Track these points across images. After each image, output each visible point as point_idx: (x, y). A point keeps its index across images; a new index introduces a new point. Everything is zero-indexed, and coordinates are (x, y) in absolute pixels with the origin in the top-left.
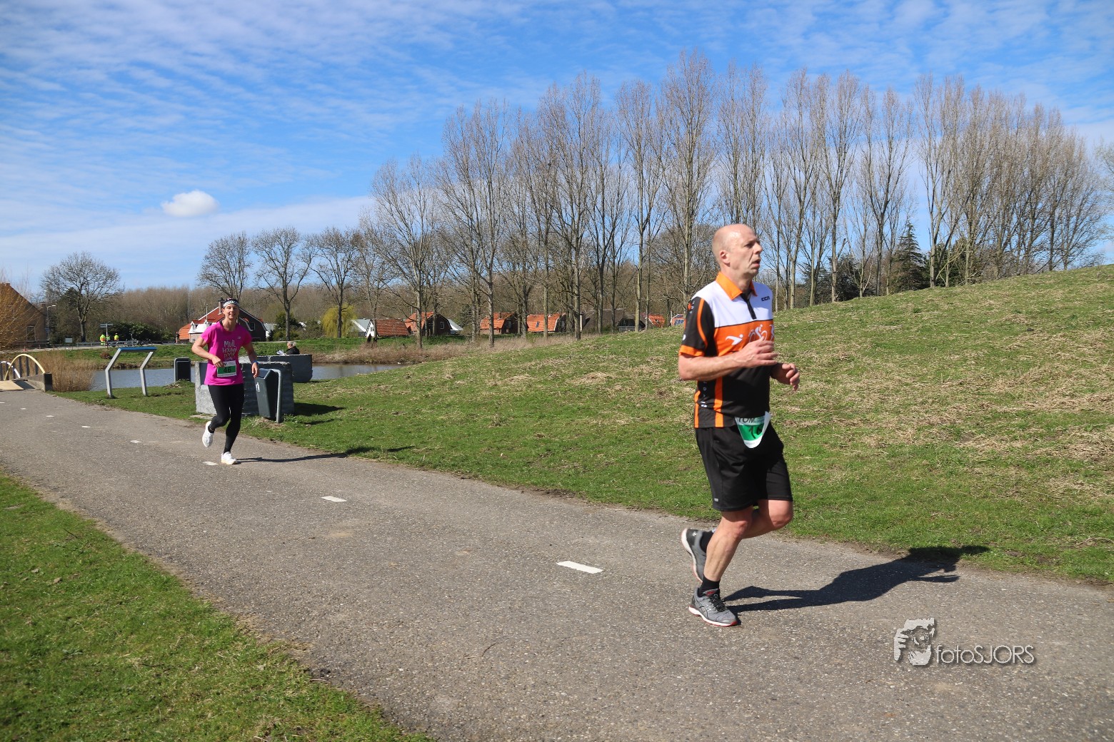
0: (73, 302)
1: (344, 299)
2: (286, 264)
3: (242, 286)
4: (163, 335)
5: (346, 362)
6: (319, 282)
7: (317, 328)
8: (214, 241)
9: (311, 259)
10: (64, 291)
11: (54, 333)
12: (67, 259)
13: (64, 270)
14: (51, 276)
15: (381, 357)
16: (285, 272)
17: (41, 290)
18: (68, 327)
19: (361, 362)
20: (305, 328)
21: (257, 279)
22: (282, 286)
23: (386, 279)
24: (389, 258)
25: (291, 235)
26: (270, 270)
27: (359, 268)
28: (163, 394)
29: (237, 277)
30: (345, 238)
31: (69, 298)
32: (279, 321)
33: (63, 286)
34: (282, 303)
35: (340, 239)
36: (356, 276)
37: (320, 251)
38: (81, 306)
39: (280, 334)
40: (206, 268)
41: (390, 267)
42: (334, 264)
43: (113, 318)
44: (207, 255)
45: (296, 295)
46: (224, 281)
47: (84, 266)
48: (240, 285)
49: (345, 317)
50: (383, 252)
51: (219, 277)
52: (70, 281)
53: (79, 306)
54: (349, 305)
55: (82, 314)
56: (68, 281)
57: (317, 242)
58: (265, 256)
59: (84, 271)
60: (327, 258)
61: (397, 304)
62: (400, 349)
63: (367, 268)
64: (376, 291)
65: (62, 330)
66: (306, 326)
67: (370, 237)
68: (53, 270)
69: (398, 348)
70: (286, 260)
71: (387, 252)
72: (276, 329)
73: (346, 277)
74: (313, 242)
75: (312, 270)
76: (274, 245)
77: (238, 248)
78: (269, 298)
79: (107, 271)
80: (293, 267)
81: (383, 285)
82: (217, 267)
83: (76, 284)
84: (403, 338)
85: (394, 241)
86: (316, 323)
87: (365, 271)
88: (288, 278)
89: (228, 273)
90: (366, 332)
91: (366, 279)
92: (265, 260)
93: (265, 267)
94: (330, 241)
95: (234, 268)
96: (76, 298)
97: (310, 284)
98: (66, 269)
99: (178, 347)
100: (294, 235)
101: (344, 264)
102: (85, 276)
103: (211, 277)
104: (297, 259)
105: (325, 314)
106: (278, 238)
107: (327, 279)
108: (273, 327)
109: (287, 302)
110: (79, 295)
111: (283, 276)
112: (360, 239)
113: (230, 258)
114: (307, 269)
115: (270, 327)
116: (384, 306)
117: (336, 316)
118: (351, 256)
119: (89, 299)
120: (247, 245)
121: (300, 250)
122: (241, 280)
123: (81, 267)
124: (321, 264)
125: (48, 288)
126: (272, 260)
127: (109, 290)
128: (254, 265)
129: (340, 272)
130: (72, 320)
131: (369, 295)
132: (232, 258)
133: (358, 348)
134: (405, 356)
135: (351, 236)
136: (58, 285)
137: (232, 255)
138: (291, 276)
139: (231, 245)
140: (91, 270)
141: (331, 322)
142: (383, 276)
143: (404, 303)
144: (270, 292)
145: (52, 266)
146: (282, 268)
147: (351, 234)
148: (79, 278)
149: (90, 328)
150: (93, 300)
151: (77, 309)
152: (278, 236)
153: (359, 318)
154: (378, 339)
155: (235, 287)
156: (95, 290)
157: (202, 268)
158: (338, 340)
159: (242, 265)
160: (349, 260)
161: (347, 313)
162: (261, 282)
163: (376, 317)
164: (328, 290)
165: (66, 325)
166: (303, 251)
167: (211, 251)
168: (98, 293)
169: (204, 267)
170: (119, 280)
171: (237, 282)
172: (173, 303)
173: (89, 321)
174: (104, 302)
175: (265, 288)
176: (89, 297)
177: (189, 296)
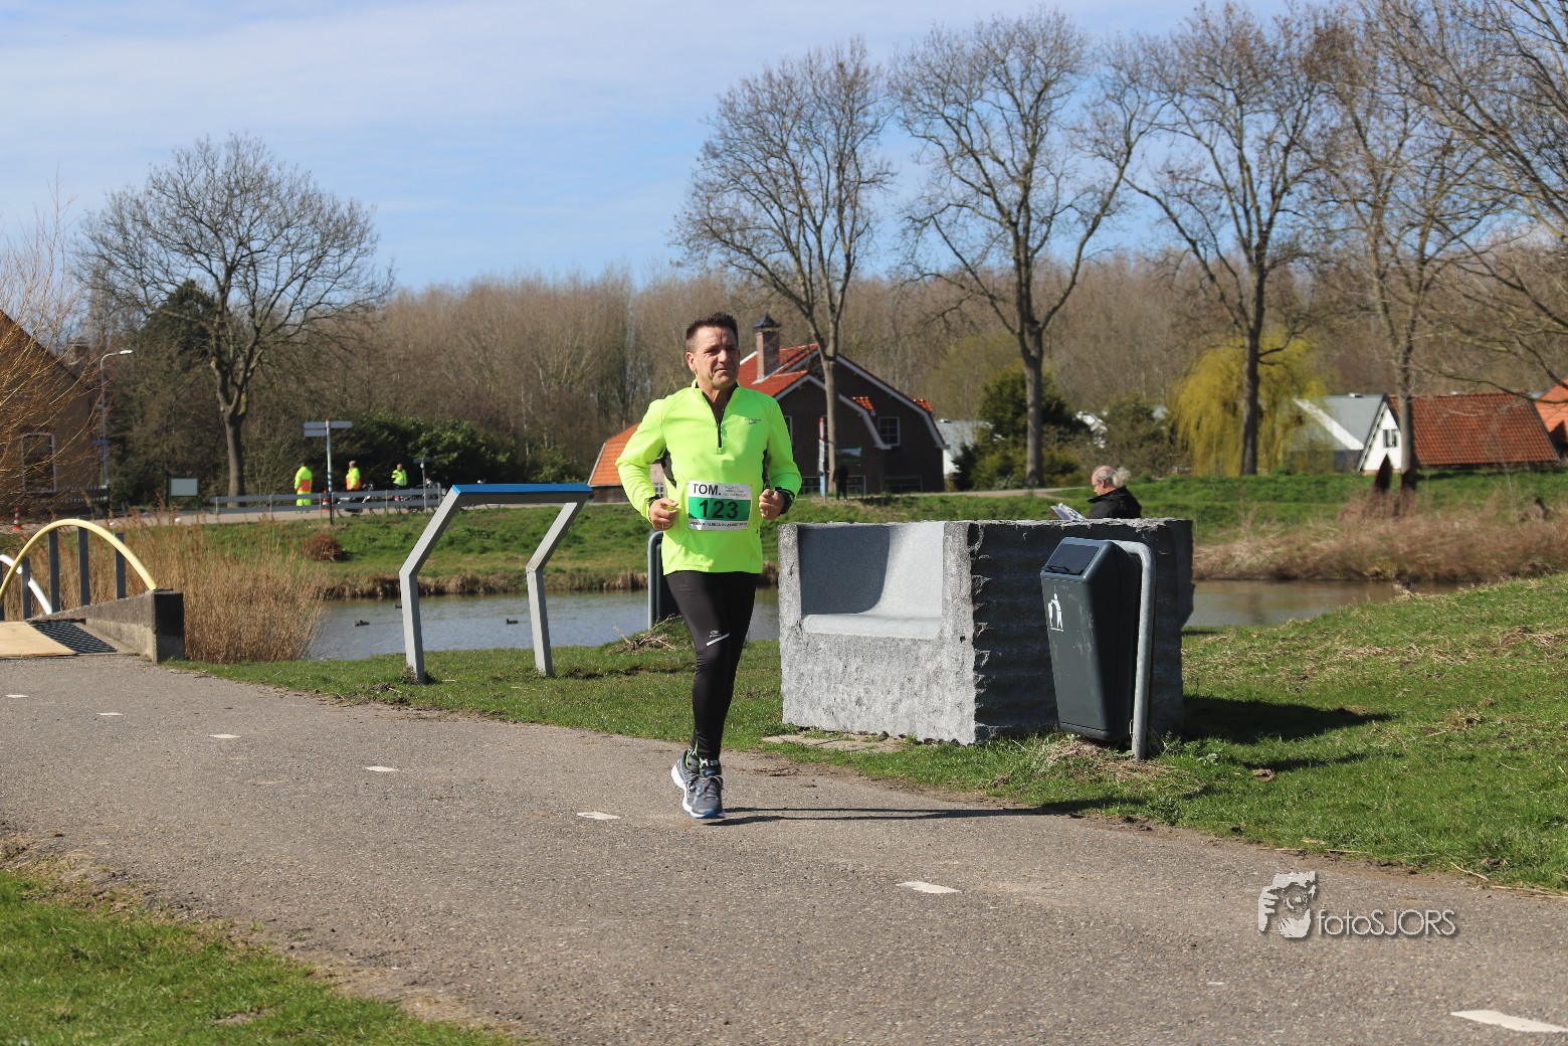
2: (1028, 170)
3: (849, 267)
4: (537, 466)
5: (1281, 576)
7: (1155, 437)
8: (737, 85)
9: (1129, 146)
10: (159, 295)
11: (121, 460)
12: (173, 167)
14: (111, 234)
15: (1440, 557)
16: (1024, 204)
17: (76, 286)
18: (177, 438)
19: (1349, 574)
20: (1103, 436)
21: (911, 233)
22: (1012, 263)
23: (1455, 218)
24: (1473, 123)
25: (1051, 44)
26: (962, 195)
27: (1337, 176)
28: (611, 672)
29: (830, 224)
30: (1275, 47)
31: (180, 320)
32: (996, 409)
33: (158, 274)
34: (1013, 332)
35: (1256, 53)
36: (1321, 209)
37: (1170, 107)
38: (225, 352)
39: (1001, 461)
40: (708, 192)
41: (1478, 160)
42: (1229, 162)
43: (344, 405)
44: (713, 140)
45: (1068, 300)
46: (778, 247)
47: (237, 192)
48: (845, 261)
49: (1272, 385)
50: (1448, 98)
51: (759, 228)
52: (185, 253)
53: (220, 353)
54: (1293, 334)
55: (229, 386)
56: (177, 256)
57: (1156, 71)
58: (944, 137)
59: (236, 215)
60: (1199, 138)
61: (1509, 323)
62: (1523, 520)
63: (1372, 171)
64: (1413, 268)
65: (156, 445)
66: (1104, 428)
67: (1388, 38)
68: (121, 208)
69: (1514, 514)
70: (1029, 150)
71: (1466, 97)
72: (984, 442)
73: (1279, 215)
74: (1138, 71)
75: (1134, 191)
76: (980, 90)
77: (834, 109)
78: (961, 314)
79: (327, 210)
80: (1058, 179)
81: (1444, 246)
82: (753, 187)
83: (207, 264)
84: (1536, 471)
85: (1498, 47)
86: (1149, 415)
87: (1365, 184)
88: (1038, 230)
89: (796, 211)
90: (1361, 452)
91: (1368, 221)
92: (942, 155)
93: (944, 182)
94: (1212, 60)
95: (820, 193)
96: (206, 321)
97: (1122, 249)
98: (168, 203)
99: (602, 512)
100: (1061, 46)
101: (1273, 156)
102: (243, 231)
103: (730, 231)
104: (1073, 146)
105: (1186, 375)
106: (997, 59)
107: (1198, 225)
108: (970, 433)
109: (1031, 326)
110: (219, 309)
111: (1014, 220)
112: (1343, 50)
113: (801, 151)
114: (1117, 185)
115: (958, 432)
116: (1451, 333)
117: (1235, 384)
118: (1304, 126)
119: (258, 324)
120: (869, 94)
121: (1087, 107)
122: (847, 242)
123: (225, 199)
124: (1172, 162)
125: (99, 281)
126: (972, 153)
127: (335, 286)
128: (897, 179)
129: (1254, 196)
130: (191, 407)
131: (1382, 289)
132: (810, 152)
133: (1332, 517)
134: (1547, 548)
135: (1302, 38)
136: (140, 269)
137: (810, 136)
138: (1048, 221)
139: (807, 96)
140: (268, 206)
141: (1216, 408)
142: (1445, 203)
143: (1544, 318)
144: (963, 288)
145: (116, 193)
146: (1009, 187)
147: (1304, 26)
148: (221, 240)
149: (259, 439)
150: (273, 331)
151: (213, 365)
152: (998, 51)
153: (1334, 393)
154: (1422, 478)
155: (824, 271)
156: (279, 288)
157: (695, 194)
158: (1245, 482)
159: (852, 178)
160: (1292, 142)
161: (1282, 372)
162: (927, 246)
163: (1412, 381)
164: (1204, 274)
165: (167, 429)
166: (1099, 110)
167: (726, 122)
168: (290, 301)
169: (701, 189)
170: (372, 250)
171: (832, 248)
172: (572, 342)
173: (255, 412)
174: (316, 337)
175: (942, 271)
176: (257, 316)
177: (631, 313)
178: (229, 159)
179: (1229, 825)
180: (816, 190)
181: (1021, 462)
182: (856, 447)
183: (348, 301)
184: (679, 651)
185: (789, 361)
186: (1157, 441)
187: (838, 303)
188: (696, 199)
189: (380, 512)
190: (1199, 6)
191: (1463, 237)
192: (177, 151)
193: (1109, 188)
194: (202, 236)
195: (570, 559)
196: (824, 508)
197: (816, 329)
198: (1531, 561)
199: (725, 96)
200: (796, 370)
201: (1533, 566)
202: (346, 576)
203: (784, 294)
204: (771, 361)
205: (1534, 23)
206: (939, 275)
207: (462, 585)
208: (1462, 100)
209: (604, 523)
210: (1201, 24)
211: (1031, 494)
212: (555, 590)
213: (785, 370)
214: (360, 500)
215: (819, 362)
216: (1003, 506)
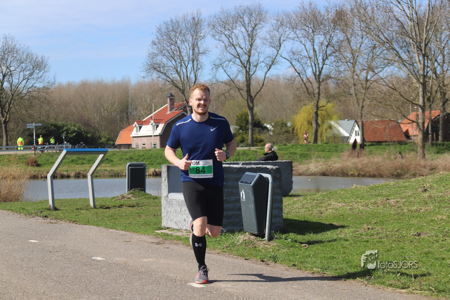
1: (322, 95)
2: (250, 51)
3: (196, 79)
4: (100, 138)
5: (324, 174)
6: (291, 72)
7: (287, 132)
8: (162, 23)
9: (280, 44)
15: (371, 169)
16: (249, 61)
19: (344, 173)
20: (272, 131)
21: (214, 69)
22: (245, 79)
23: (377, 68)
24: (382, 40)
25: (257, 13)
26: (230, 58)
27: (342, 54)
28: (114, 206)
29: (190, 66)
30: (324, 15)
32: (240, 122)
34: (245, 99)
35: (318, 17)
36: (338, 64)
37: (293, 33)
39: (241, 138)
40: (153, 56)
41: (384, 50)
42: (310, 49)
43: (40, 118)
44: (154, 40)
45: (262, 89)
46: (174, 73)
47: (6, 52)
48: (194, 77)
49: (322, 117)
50: (375, 32)
51: (168, 67)
54: (329, 102)
55: (4, 112)
57: (288, 21)
58: (225, 40)
59: (6, 59)
60: (301, 42)
61: (392, 100)
62: (395, 159)
63: (352, 54)
64: (364, 83)
66: (273, 129)
67: (357, 14)
69: (393, 157)
70: (250, 45)
71: (380, 32)
72: (236, 132)
73: (325, 66)
74: (283, 22)
75: (281, 58)
76: (236, 26)
77: (192, 31)
78: (230, 94)
79: (34, 59)
80: (259, 54)
81: (374, 76)
82: (166, 54)
84: (399, 144)
85: (389, 18)
86: (286, 125)
87: (350, 57)
88: (253, 69)
89: (179, 61)
90: (348, 137)
91: (351, 68)
92: (224, 46)
93: (225, 54)
94: (305, 19)
95: (187, 56)
97: (279, 75)
99: (119, 153)
100: (260, 14)
101: (323, 49)
102: (8, 64)
103: (159, 67)
104: (263, 44)
105: (297, 113)
106: (241, 17)
107: (301, 68)
109: (251, 98)
111: (246, 66)
112: (344, 17)
113: (181, 43)
114: (276, 56)
116: (374, 102)
117: (312, 116)
118: (332, 39)
119: (13, 93)
120: (202, 27)
121: (267, 32)
122: (195, 71)
123: (3, 54)
124: (293, 49)
126: (233, 45)
127: (37, 82)
128: (210, 52)
129: (317, 60)
131: (355, 89)
132: (184, 44)
133: (339, 157)
134: (402, 167)
135: (332, 13)
137: (184, 39)
138: (256, 66)
139: (183, 27)
140: (16, 57)
141: (306, 123)
142: (374, 63)
143: (402, 98)
144: (230, 86)
146: (244, 56)
147: (333, 9)
149: (13, 128)
150: (18, 95)
152: (241, 15)
153: (341, 119)
154: (366, 145)
155: (188, 80)
156: (20, 82)
158: (314, 146)
159: (197, 52)
160: (329, 44)
161: (325, 113)
163: (363, 116)
164: (302, 83)
166: (271, 33)
167: (158, 34)
168: (23, 86)
169: (151, 55)
170: (49, 71)
171: (190, 74)
172: (112, 100)
173: (12, 120)
174: (31, 97)
175: (223, 81)
176: (13, 91)
177: (130, 92)
178: (3, 42)
179: (292, 263)
181: (247, 139)
183: (41, 86)
184: (136, 200)
185: (177, 107)
186: (288, 133)
188: (149, 58)
189: (50, 151)
190: (301, 2)
191: (379, 74)
193: (274, 57)
195: (109, 167)
197: (185, 98)
198: (397, 171)
199: (158, 26)
200: (179, 110)
201: (398, 173)
202: (39, 171)
203: (176, 87)
204: (172, 107)
205: (400, 10)
206: (222, 82)
207: (76, 175)
208: (379, 33)
209: (120, 156)
210: (302, 8)
211: (250, 149)
212: (104, 176)
213: (176, 110)
214: (44, 148)
215: (186, 107)
216: (241, 152)
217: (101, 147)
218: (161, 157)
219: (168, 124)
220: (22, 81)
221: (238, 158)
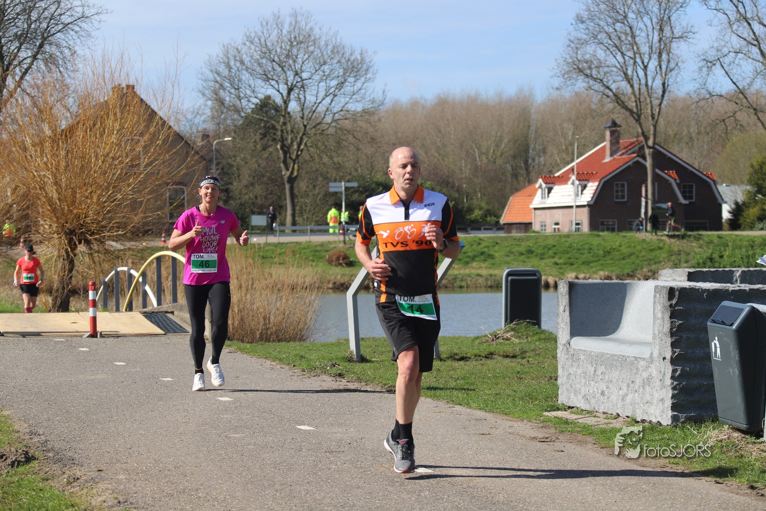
0: (268, 131)
3: (664, 92)
4: (470, 210)
10: (249, 105)
12: (258, 28)
13: (250, 54)
14: (223, 69)
17: (201, 101)
18: (258, 190)
21: (705, 69)
26: (738, 46)
29: (653, 65)
31: (262, 120)
32: (758, 178)
33: (248, 92)
38: (287, 139)
39: (760, 212)
40: (577, 44)
43: (356, 170)
44: (582, 12)
46: (619, 78)
47: (295, 43)
48: (661, 87)
51: (608, 66)
52: (264, 80)
53: (283, 140)
55: (288, 159)
56: (260, 81)
58: (728, 9)
59: (294, 57)
65: (246, 194)
68: (228, 52)
72: (749, 199)
78: (736, 120)
79: (347, 54)
82: (605, 41)
83: (276, 86)
89: (632, 56)
92: (726, 21)
93: (727, 38)
95: (647, 45)
96: (275, 121)
98: (255, 50)
99: (507, 240)
102: (298, 66)
103: (590, 68)
108: (741, 194)
110: (283, 113)
113: (637, 18)
115: (733, 193)
119: (305, 123)
122: (664, 75)
123: (288, 47)
125: (215, 96)
126: (746, 19)
127: (351, 101)
128: (697, 36)
130: (267, 171)
132: (642, 18)
136: (238, 89)
137: (642, 10)
140: (312, 52)
144: (737, 103)
145: (225, 44)
148: (285, 72)
149: (305, 191)
150: (315, 127)
151: (279, 147)
155: (648, 93)
156: (318, 101)
157: (569, 46)
159: (668, 35)
162: (714, 77)
165: (252, 184)
168: (325, 109)
169: (573, 43)
170: (374, 79)
171: (654, 79)
172: (497, 133)
173: (303, 175)
174: (338, 131)
175: (723, 93)
176: (305, 117)
177: (533, 116)
178: (291, 24)
180: (645, 43)
182: (666, 202)
183: (359, 109)
184: (520, 343)
185: (626, 148)
187: (656, 113)
188: (570, 49)
192: (261, 19)
194: (274, 70)
195: (486, 268)
196: (644, 240)
197: (642, 129)
200: (630, 154)
202: (352, 276)
203: (623, 108)
204: (614, 148)
206: (721, 96)
209: (507, 246)
212: (476, 287)
213: (623, 154)
215: (644, 149)
216: (758, 241)
217: (473, 229)
218: (590, 249)
219: (605, 183)
220: (323, 99)
221: (750, 253)
